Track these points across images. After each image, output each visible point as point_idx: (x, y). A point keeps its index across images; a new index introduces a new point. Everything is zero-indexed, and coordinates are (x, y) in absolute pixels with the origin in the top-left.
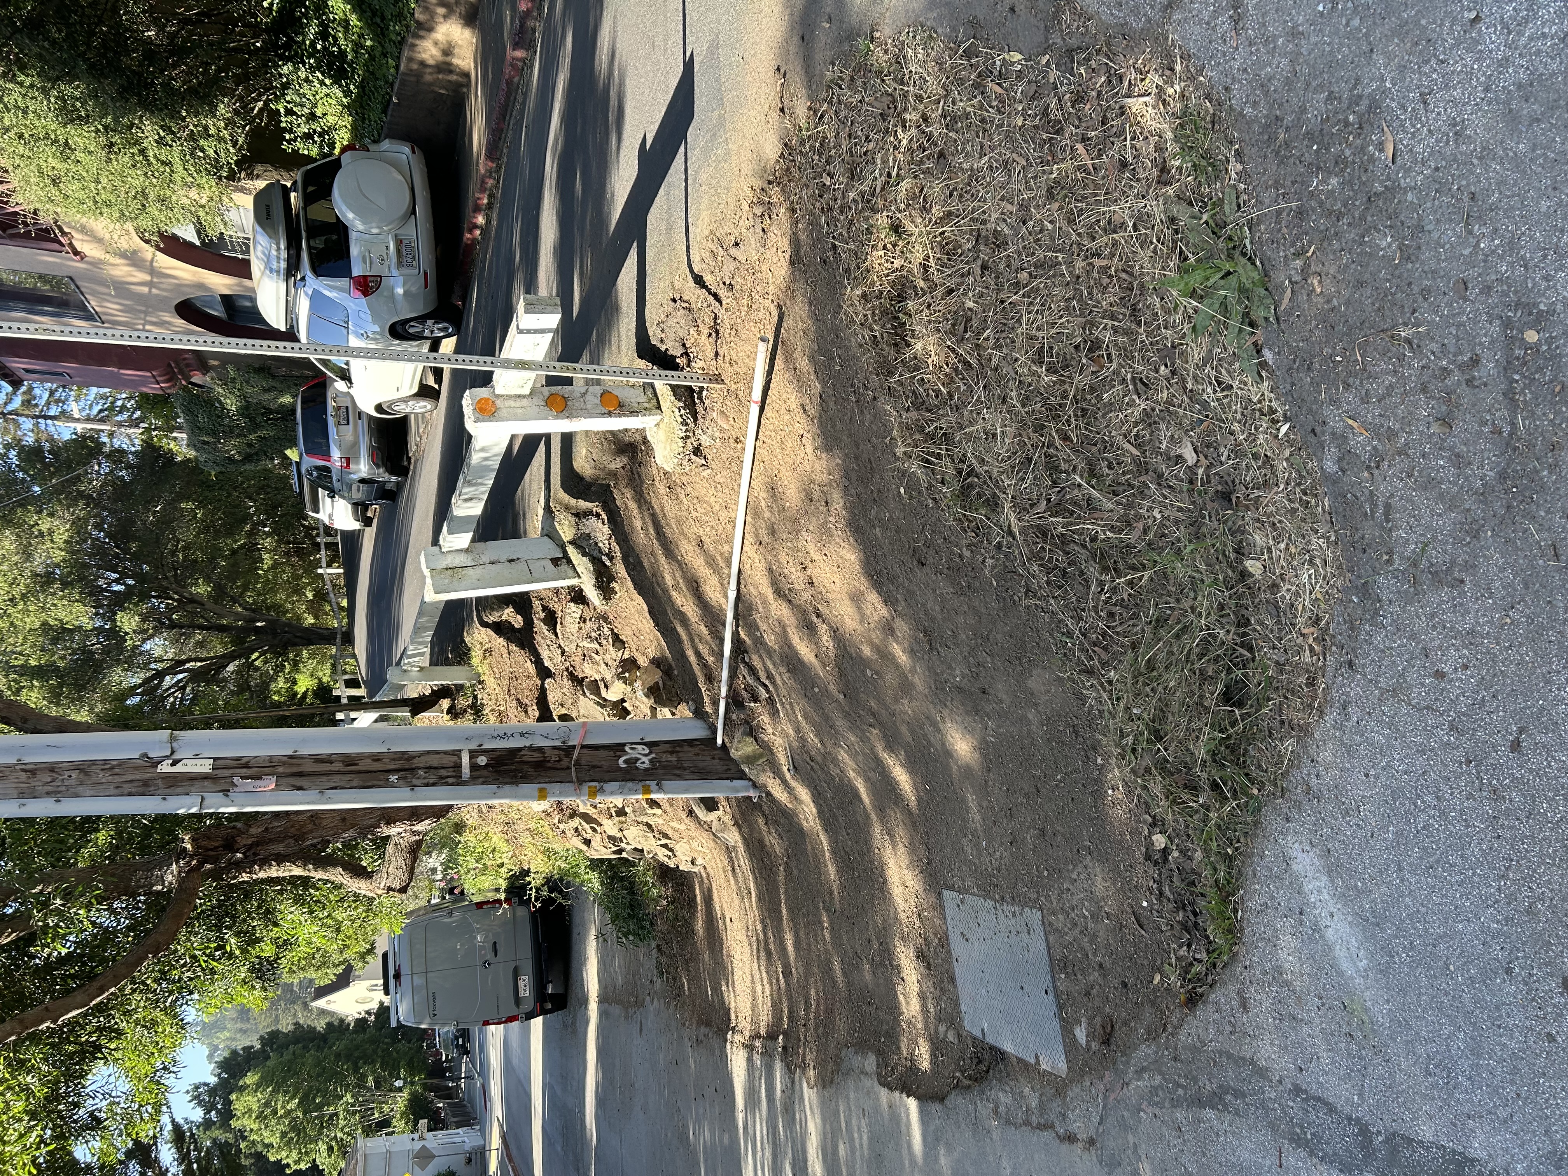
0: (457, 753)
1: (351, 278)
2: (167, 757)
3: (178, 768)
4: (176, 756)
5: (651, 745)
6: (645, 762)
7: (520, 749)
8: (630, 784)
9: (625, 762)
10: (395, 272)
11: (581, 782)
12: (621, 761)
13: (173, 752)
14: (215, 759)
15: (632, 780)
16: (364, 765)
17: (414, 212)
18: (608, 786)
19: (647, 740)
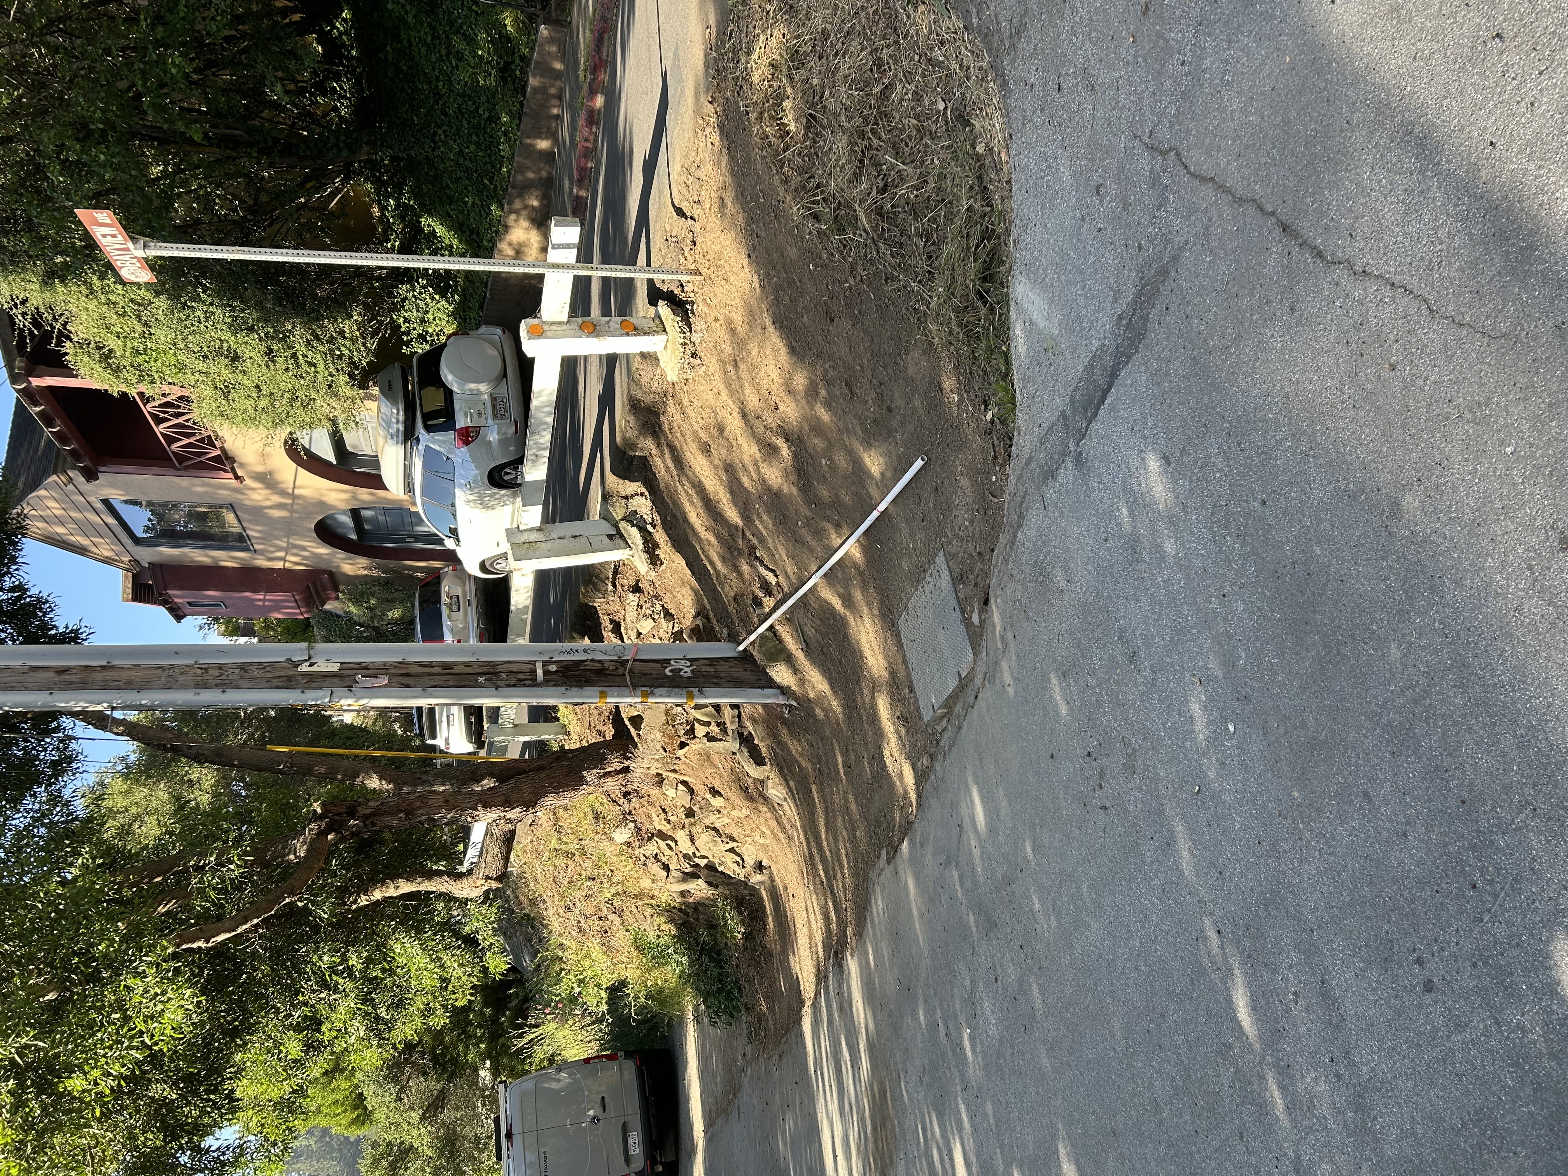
0: (533, 663)
1: (455, 430)
2: (306, 661)
3: (314, 668)
4: (312, 661)
5: (692, 660)
6: (687, 672)
7: (584, 661)
8: (676, 690)
9: (671, 671)
10: (490, 422)
11: (635, 687)
12: (667, 671)
13: (310, 658)
14: (342, 663)
15: (678, 687)
16: (456, 670)
17: (505, 375)
18: (658, 691)
19: (688, 657)
